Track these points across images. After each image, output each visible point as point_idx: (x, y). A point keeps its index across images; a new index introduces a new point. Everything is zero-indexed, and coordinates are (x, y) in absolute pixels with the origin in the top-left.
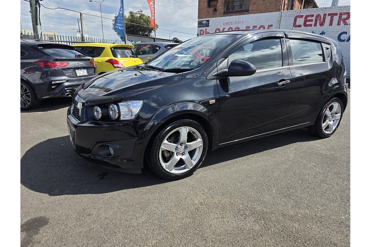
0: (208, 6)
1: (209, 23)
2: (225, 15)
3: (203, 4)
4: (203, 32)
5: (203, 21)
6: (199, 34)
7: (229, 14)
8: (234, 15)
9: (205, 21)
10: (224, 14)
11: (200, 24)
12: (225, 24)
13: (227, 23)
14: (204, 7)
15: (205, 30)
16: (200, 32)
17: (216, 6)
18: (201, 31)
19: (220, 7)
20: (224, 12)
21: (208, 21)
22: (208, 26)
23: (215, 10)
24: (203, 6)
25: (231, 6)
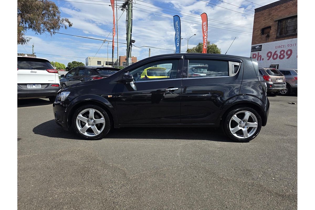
0: (261, 34)
1: (261, 48)
2: (278, 40)
3: (257, 33)
4: (256, 56)
5: (256, 46)
6: (252, 57)
7: (280, 39)
8: (286, 39)
9: (258, 46)
10: (276, 39)
11: (253, 49)
12: (277, 47)
13: (280, 46)
14: (258, 34)
15: (257, 54)
16: (253, 56)
17: (269, 32)
18: (253, 54)
19: (273, 33)
20: (277, 37)
21: (261, 46)
22: (261, 50)
23: (268, 36)
24: (256, 34)
25: (284, 31)
